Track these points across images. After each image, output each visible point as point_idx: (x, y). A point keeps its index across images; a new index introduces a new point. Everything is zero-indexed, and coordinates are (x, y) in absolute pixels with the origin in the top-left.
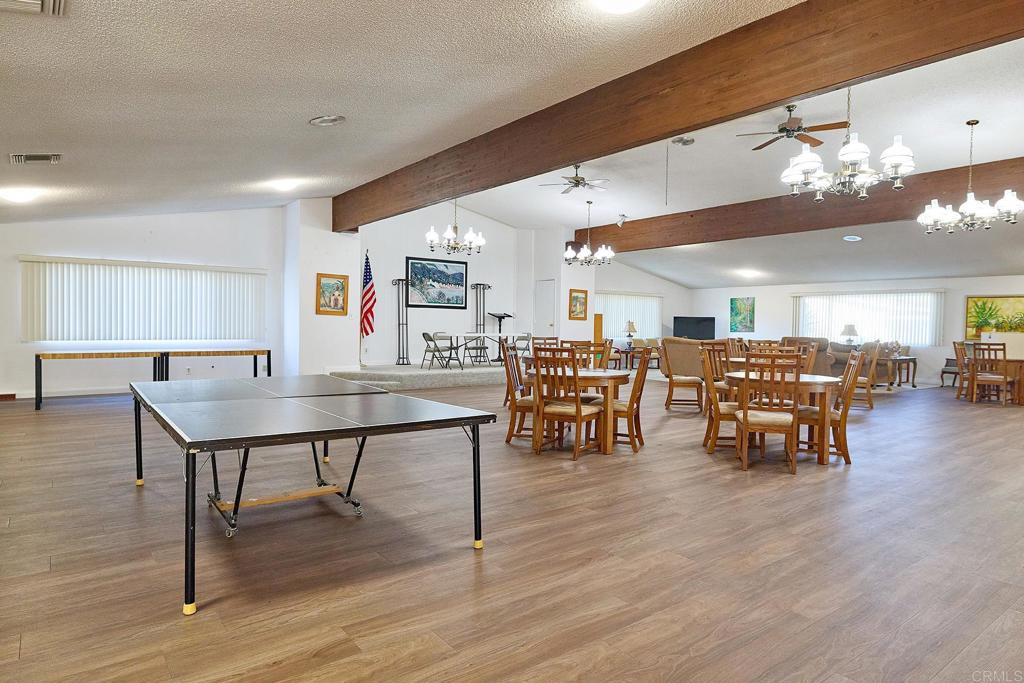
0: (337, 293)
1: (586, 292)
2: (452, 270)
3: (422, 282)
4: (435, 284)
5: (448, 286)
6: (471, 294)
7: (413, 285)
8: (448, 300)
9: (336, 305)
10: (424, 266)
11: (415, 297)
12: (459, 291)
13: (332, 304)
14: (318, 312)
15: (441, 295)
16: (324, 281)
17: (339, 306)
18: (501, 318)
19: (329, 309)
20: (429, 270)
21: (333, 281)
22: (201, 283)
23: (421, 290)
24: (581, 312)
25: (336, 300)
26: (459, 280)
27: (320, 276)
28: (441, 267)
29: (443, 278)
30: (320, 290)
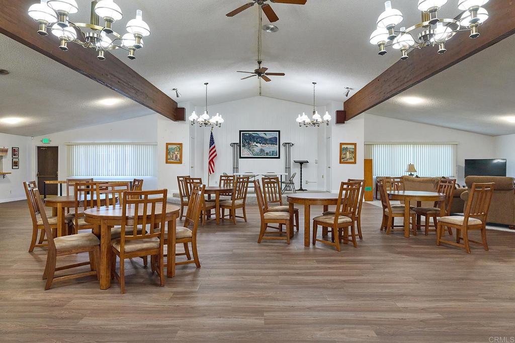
0: (176, 153)
1: (355, 144)
2: (269, 136)
3: (249, 144)
4: (258, 145)
5: (267, 146)
6: (282, 149)
7: (244, 146)
8: (267, 153)
9: (176, 158)
10: (250, 135)
11: (245, 152)
12: (275, 148)
13: (174, 158)
14: (167, 162)
15: (262, 151)
16: (170, 147)
17: (178, 159)
18: (301, 163)
19: (172, 161)
20: (254, 137)
21: (174, 146)
22: (129, 149)
23: (249, 148)
24: (351, 158)
25: (176, 156)
26: (275, 141)
27: (167, 144)
28: (262, 134)
29: (264, 141)
30: (168, 152)
